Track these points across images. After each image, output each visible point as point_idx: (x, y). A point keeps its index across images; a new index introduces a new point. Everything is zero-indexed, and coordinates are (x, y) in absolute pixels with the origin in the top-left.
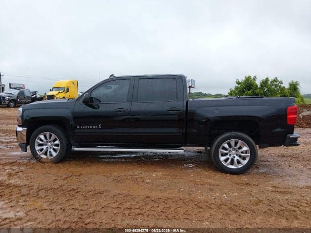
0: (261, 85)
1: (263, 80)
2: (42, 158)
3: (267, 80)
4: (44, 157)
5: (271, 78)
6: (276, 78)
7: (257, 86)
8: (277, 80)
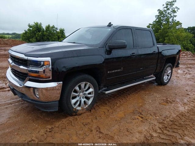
0: (46, 30)
1: (46, 26)
2: (78, 110)
3: (49, 26)
4: (79, 108)
5: (51, 26)
6: (53, 25)
7: (44, 30)
8: (54, 27)
